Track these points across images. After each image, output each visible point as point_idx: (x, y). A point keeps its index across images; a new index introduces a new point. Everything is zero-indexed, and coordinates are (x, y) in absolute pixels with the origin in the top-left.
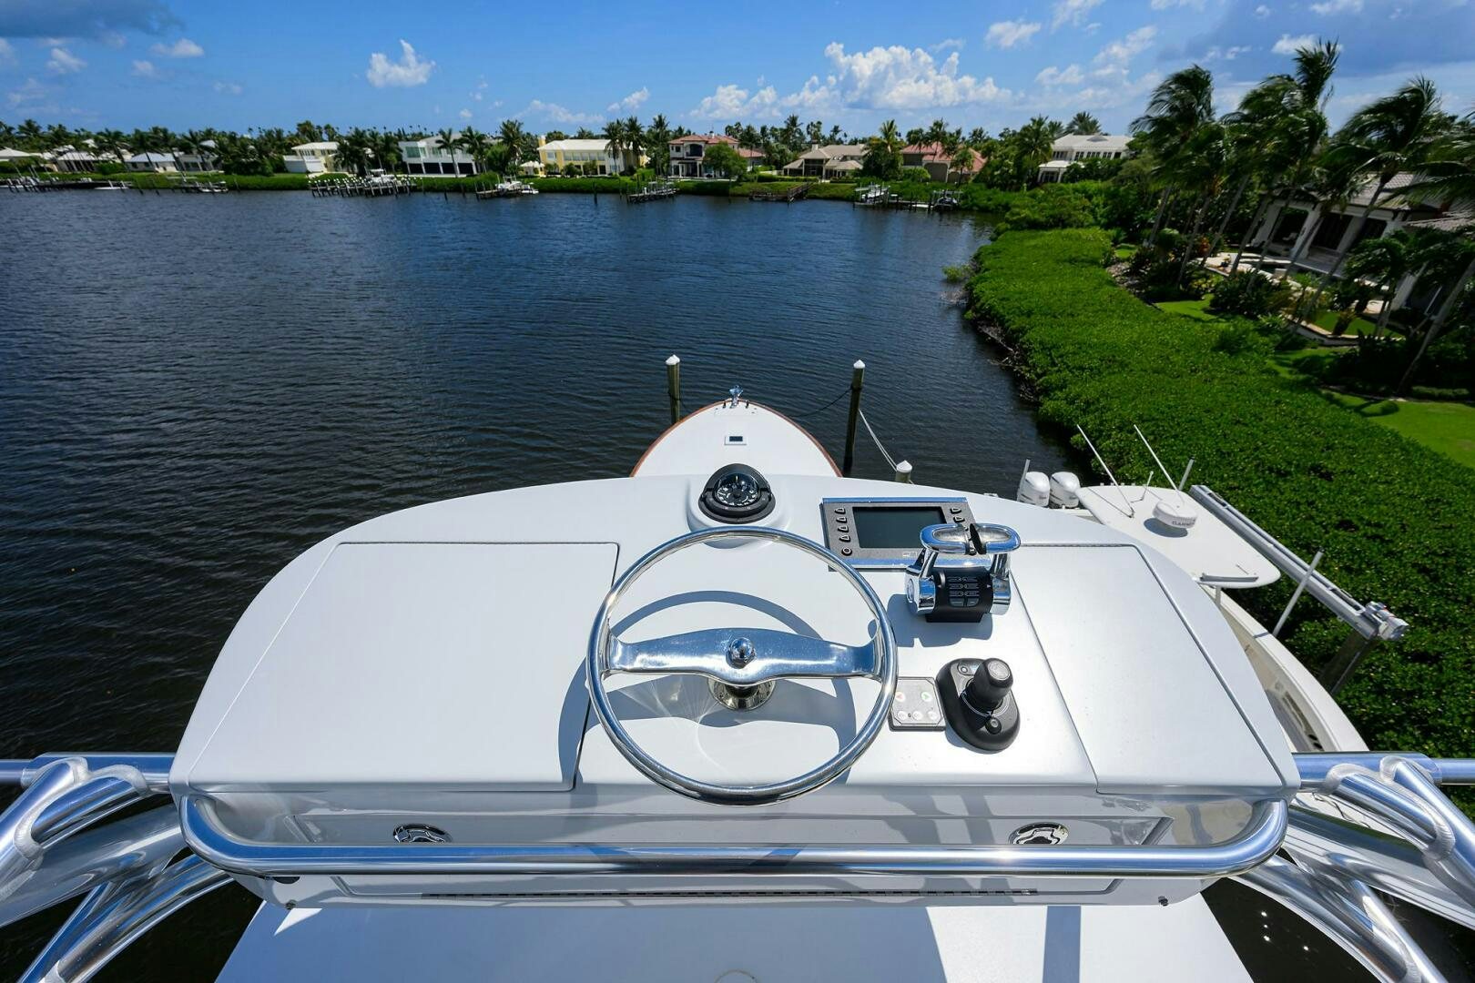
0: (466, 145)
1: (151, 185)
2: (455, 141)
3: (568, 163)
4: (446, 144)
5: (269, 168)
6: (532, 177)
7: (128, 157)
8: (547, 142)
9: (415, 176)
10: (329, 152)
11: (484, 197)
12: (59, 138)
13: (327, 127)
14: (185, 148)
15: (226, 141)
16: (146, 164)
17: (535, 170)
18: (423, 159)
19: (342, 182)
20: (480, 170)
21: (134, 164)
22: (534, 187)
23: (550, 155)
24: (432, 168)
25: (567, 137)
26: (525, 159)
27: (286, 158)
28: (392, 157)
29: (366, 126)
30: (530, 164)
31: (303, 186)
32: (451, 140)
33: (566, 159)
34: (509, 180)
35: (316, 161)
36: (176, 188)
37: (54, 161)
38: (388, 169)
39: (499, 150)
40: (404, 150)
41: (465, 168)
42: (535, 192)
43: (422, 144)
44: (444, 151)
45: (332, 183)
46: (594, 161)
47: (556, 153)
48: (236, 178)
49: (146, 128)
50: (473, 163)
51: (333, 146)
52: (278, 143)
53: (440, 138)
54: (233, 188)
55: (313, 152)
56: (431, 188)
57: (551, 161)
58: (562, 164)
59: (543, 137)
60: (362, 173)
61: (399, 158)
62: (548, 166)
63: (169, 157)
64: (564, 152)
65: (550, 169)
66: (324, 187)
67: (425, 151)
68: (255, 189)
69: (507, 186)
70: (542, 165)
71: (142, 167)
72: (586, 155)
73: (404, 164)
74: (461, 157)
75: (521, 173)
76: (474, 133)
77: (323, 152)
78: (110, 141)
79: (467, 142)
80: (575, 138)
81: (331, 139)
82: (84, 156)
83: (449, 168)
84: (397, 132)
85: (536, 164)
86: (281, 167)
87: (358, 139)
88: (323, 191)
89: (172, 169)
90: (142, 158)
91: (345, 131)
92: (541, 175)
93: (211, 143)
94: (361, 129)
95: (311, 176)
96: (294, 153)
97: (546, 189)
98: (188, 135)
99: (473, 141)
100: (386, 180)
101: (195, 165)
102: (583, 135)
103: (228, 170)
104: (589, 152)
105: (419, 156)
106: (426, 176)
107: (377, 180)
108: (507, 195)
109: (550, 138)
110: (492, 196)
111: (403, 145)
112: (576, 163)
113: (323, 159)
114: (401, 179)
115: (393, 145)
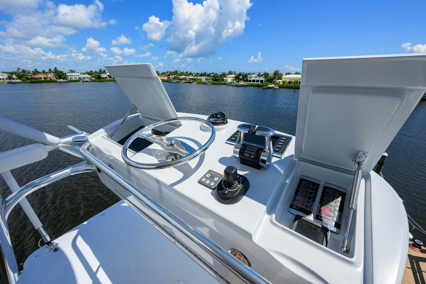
0: (264, 76)
1: (200, 83)
2: (261, 75)
3: (290, 81)
4: (259, 75)
5: (221, 80)
6: (278, 84)
7: (199, 78)
8: (285, 75)
9: (249, 83)
10: (233, 77)
11: (264, 88)
12: (191, 74)
13: (235, 72)
14: (208, 76)
15: (215, 75)
16: (201, 79)
17: (280, 82)
18: (252, 79)
19: (233, 84)
20: (265, 81)
21: (199, 79)
22: (278, 86)
23: (285, 78)
24: (254, 81)
25: (291, 74)
26: (278, 79)
27: (224, 78)
28: (246, 78)
29: (242, 72)
30: (279, 81)
31: (225, 84)
32: (260, 75)
33: (289, 80)
34: (272, 84)
35: (229, 79)
36: (204, 83)
37: (188, 78)
38: (244, 81)
39: (272, 77)
40: (249, 77)
41: (262, 81)
42: (278, 88)
43: (253, 75)
44: (258, 77)
45: (231, 84)
46: (298, 80)
47: (287, 78)
48: (214, 82)
49: (203, 73)
50: (264, 80)
51: (234, 76)
52: (224, 75)
53: (258, 74)
54: (213, 84)
55: (230, 77)
56: (252, 86)
57: (285, 80)
58: (288, 81)
59: (285, 74)
60: (238, 82)
61: (247, 78)
62: (284, 81)
63: (205, 78)
64: (289, 78)
65: (284, 82)
66: (230, 85)
67: (253, 77)
68: (217, 84)
69: (271, 86)
70: (282, 81)
71: (200, 79)
72: (295, 79)
73: (248, 80)
74: (262, 78)
75: (275, 83)
76: (266, 73)
77: (232, 77)
78: (197, 75)
79: (264, 75)
80: (294, 74)
81: (234, 74)
82: (193, 77)
83: (258, 81)
84: (248, 73)
85: (280, 81)
86: (223, 80)
87: (240, 74)
88: (229, 85)
89: (204, 80)
90: (201, 78)
91: (238, 73)
92: (281, 83)
93: (212, 75)
94: (241, 72)
95: (228, 82)
96: (226, 77)
97: (281, 87)
98: (209, 74)
99: (266, 75)
100: (243, 83)
101: (208, 79)
102: (297, 73)
103: (213, 80)
104: (297, 78)
105: (251, 78)
106: (252, 83)
107: (240, 83)
108: (270, 88)
109: (287, 74)
110: (266, 88)
111: (249, 76)
112: (292, 81)
113: (231, 79)
114: (246, 83)
115: (247, 76)
